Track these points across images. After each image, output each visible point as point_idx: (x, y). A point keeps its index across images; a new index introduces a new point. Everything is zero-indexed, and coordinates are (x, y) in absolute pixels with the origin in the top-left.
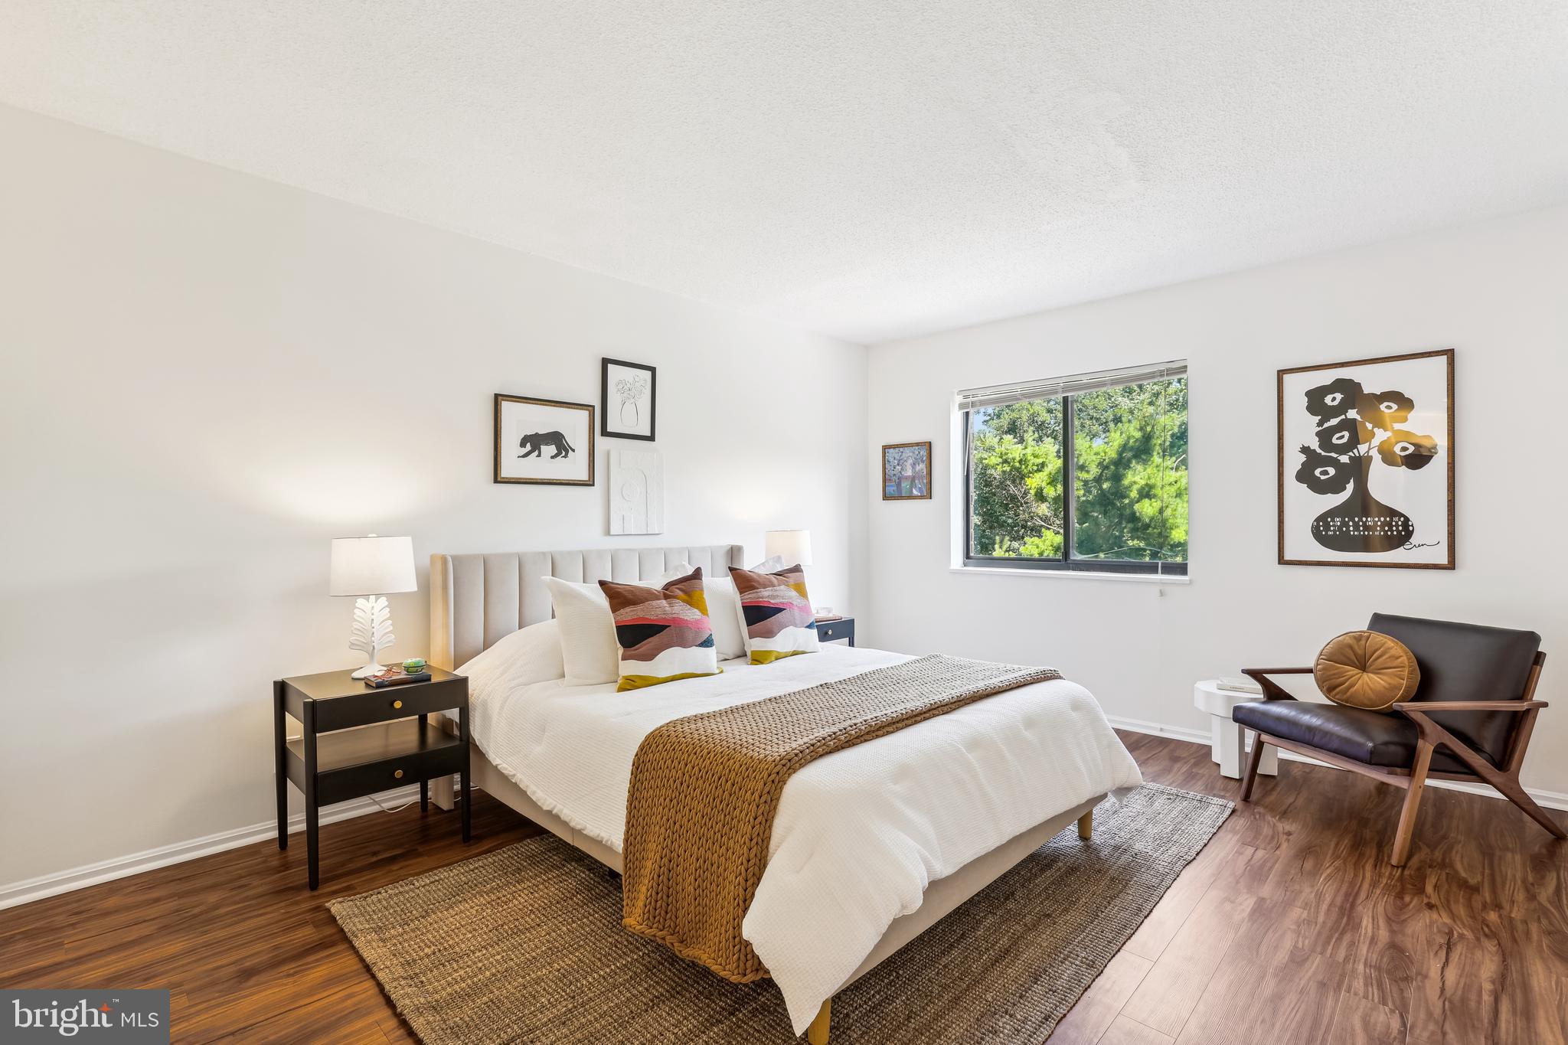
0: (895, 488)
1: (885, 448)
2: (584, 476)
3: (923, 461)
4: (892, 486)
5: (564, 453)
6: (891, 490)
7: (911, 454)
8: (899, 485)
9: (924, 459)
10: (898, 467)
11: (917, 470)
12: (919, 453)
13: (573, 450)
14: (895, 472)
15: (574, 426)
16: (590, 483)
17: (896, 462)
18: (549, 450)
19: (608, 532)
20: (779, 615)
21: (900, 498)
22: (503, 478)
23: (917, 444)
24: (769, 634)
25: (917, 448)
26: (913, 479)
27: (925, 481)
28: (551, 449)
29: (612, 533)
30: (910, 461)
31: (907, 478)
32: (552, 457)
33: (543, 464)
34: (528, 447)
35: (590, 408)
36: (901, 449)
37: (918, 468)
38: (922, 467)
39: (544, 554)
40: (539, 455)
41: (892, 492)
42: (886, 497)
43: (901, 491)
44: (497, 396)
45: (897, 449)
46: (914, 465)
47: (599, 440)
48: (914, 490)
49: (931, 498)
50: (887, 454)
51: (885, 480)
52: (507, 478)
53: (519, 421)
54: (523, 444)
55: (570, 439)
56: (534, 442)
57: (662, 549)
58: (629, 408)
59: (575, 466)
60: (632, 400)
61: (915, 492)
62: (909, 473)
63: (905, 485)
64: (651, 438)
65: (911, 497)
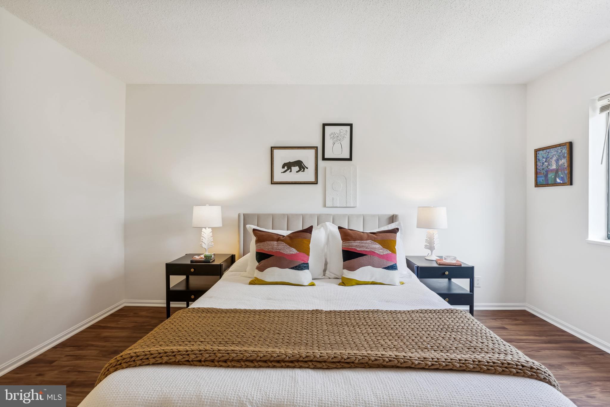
0: (543, 178)
1: (536, 151)
2: (313, 179)
3: (564, 157)
4: (541, 177)
5: (302, 170)
6: (541, 179)
7: (555, 153)
8: (546, 176)
9: (566, 155)
10: (545, 163)
11: (560, 164)
12: (562, 151)
13: (307, 168)
14: (543, 167)
15: (307, 158)
16: (316, 183)
17: (544, 160)
18: (295, 169)
19: (325, 206)
20: (361, 258)
21: (547, 185)
22: (275, 182)
23: (560, 145)
24: (352, 269)
25: (560, 148)
26: (557, 171)
27: (566, 172)
28: (297, 168)
29: (326, 206)
30: (555, 158)
31: (552, 171)
32: (297, 172)
33: (294, 175)
34: (286, 168)
35: (316, 148)
36: (548, 150)
37: (561, 162)
38: (564, 162)
39: (284, 215)
40: (291, 171)
41: (541, 181)
42: (537, 185)
43: (548, 180)
44: (272, 147)
45: (545, 151)
46: (557, 161)
47: (321, 163)
48: (557, 179)
49: (571, 184)
50: (538, 155)
51: (536, 173)
52: (276, 182)
53: (282, 157)
54: (283, 167)
55: (305, 163)
56: (288, 166)
57: (347, 215)
58: (337, 145)
59: (308, 175)
60: (339, 142)
61: (558, 180)
62: (554, 167)
63: (551, 176)
64: (350, 159)
65: (555, 184)
